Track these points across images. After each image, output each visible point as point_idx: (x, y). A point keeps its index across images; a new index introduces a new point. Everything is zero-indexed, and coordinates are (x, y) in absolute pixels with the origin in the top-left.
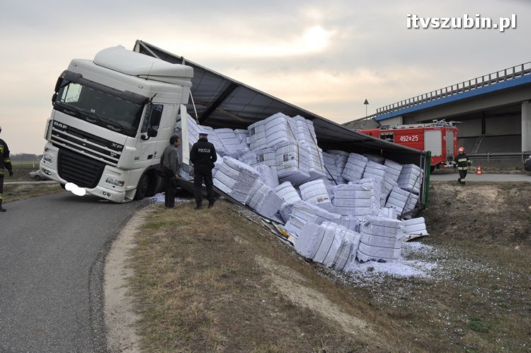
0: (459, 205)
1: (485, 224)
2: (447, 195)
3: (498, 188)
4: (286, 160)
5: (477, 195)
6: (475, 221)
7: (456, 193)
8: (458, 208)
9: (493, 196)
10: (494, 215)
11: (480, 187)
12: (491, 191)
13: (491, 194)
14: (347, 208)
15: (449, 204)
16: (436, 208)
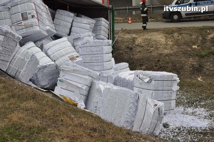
0: (139, 49)
1: (168, 63)
2: (127, 42)
3: (164, 33)
4: (25, 18)
5: (150, 40)
6: (159, 61)
7: (134, 39)
8: (139, 52)
9: (163, 40)
10: (171, 55)
11: (150, 34)
12: (159, 36)
13: (160, 38)
14: (95, 64)
15: (131, 49)
16: (122, 53)
